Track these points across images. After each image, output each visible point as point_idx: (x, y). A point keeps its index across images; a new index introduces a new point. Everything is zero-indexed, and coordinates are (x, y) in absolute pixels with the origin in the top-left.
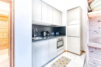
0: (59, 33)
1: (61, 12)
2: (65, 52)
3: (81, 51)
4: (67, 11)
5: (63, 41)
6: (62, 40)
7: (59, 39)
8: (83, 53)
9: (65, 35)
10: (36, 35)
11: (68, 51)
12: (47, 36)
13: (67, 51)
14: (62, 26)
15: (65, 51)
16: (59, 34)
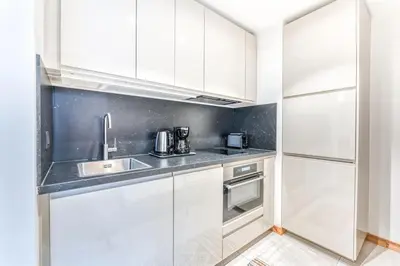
0: (244, 139)
1: (252, 33)
2: (274, 236)
3: (359, 233)
4: (281, 23)
5: (262, 181)
6: (254, 174)
7: (236, 171)
8: (370, 245)
9: (275, 150)
10: (115, 149)
11: (285, 231)
12: (177, 152)
13: (280, 231)
14: (258, 103)
15: (271, 230)
16: (244, 142)
